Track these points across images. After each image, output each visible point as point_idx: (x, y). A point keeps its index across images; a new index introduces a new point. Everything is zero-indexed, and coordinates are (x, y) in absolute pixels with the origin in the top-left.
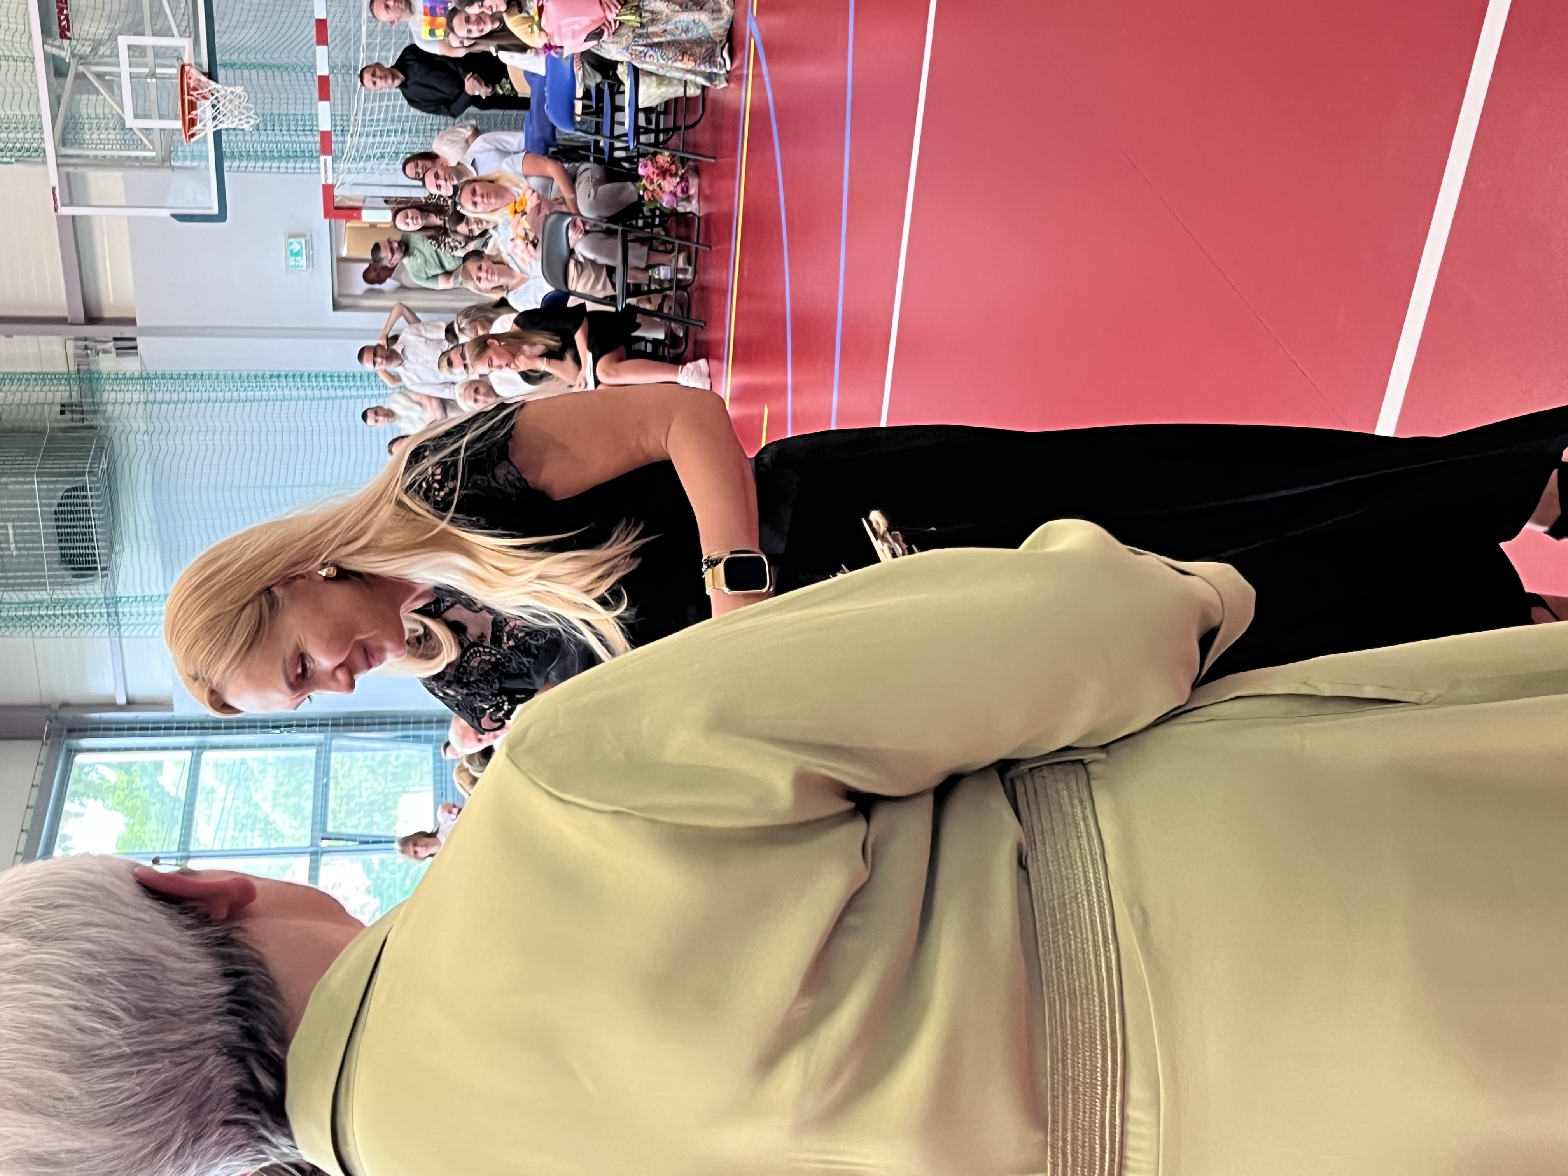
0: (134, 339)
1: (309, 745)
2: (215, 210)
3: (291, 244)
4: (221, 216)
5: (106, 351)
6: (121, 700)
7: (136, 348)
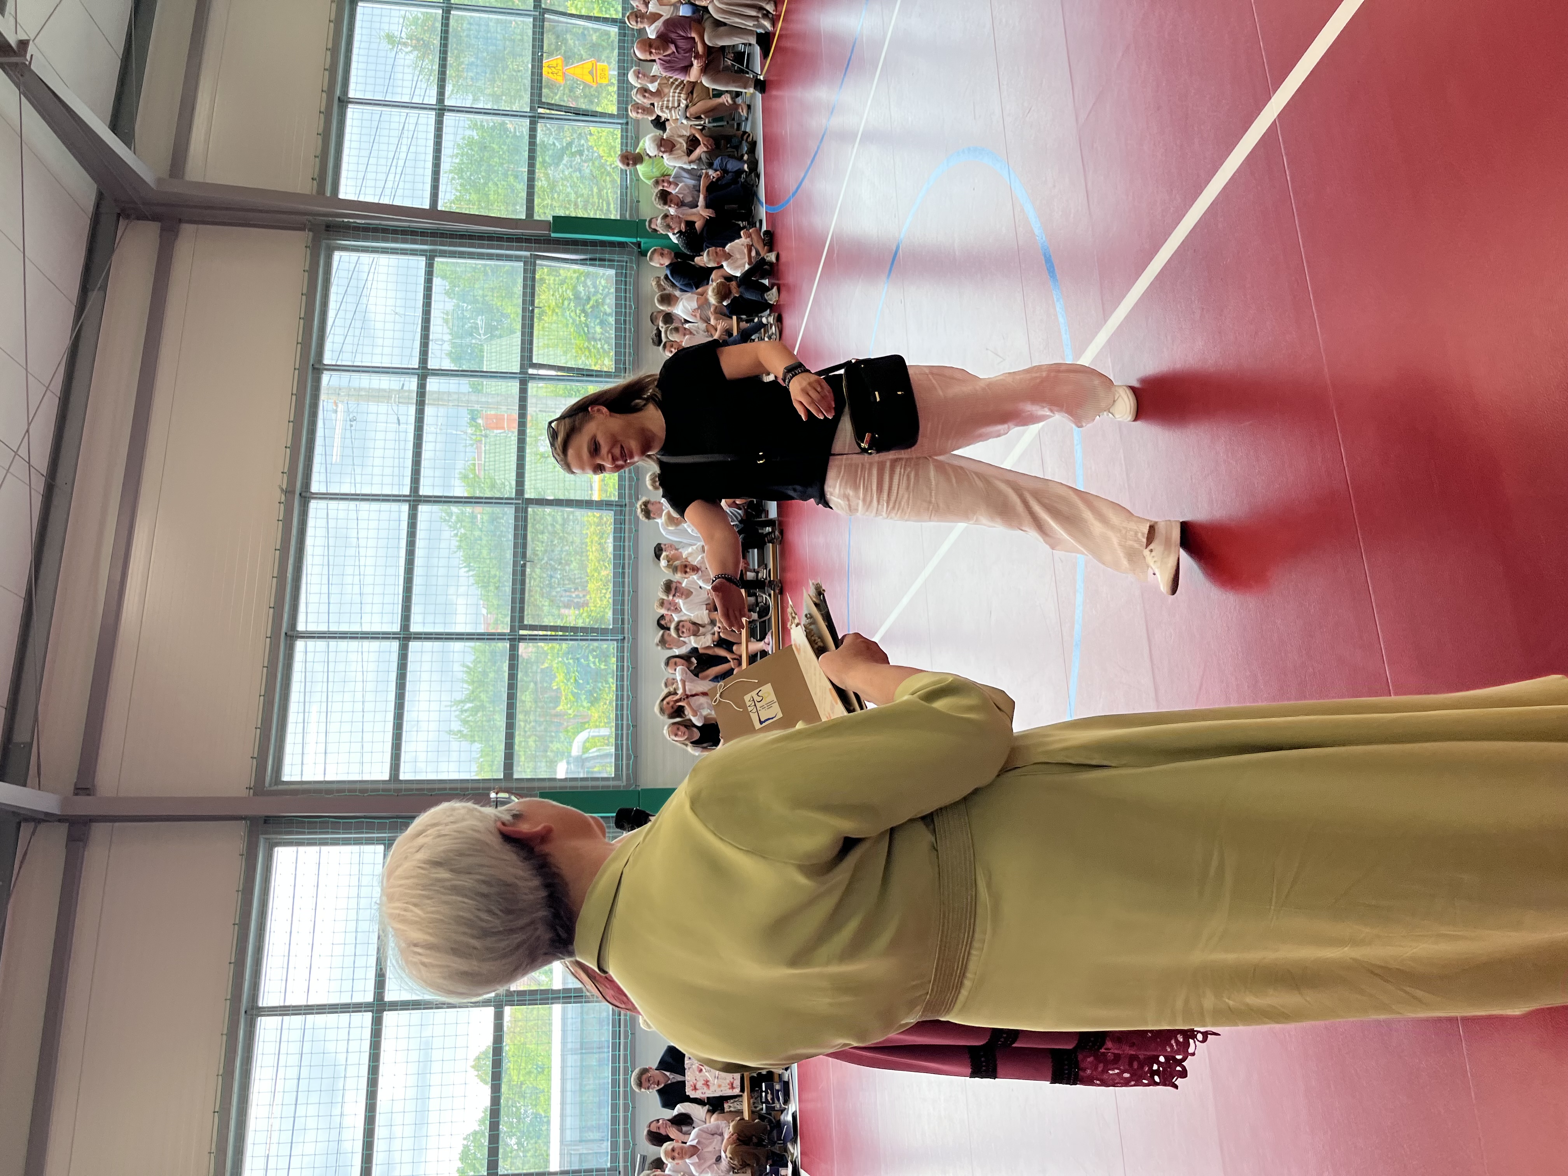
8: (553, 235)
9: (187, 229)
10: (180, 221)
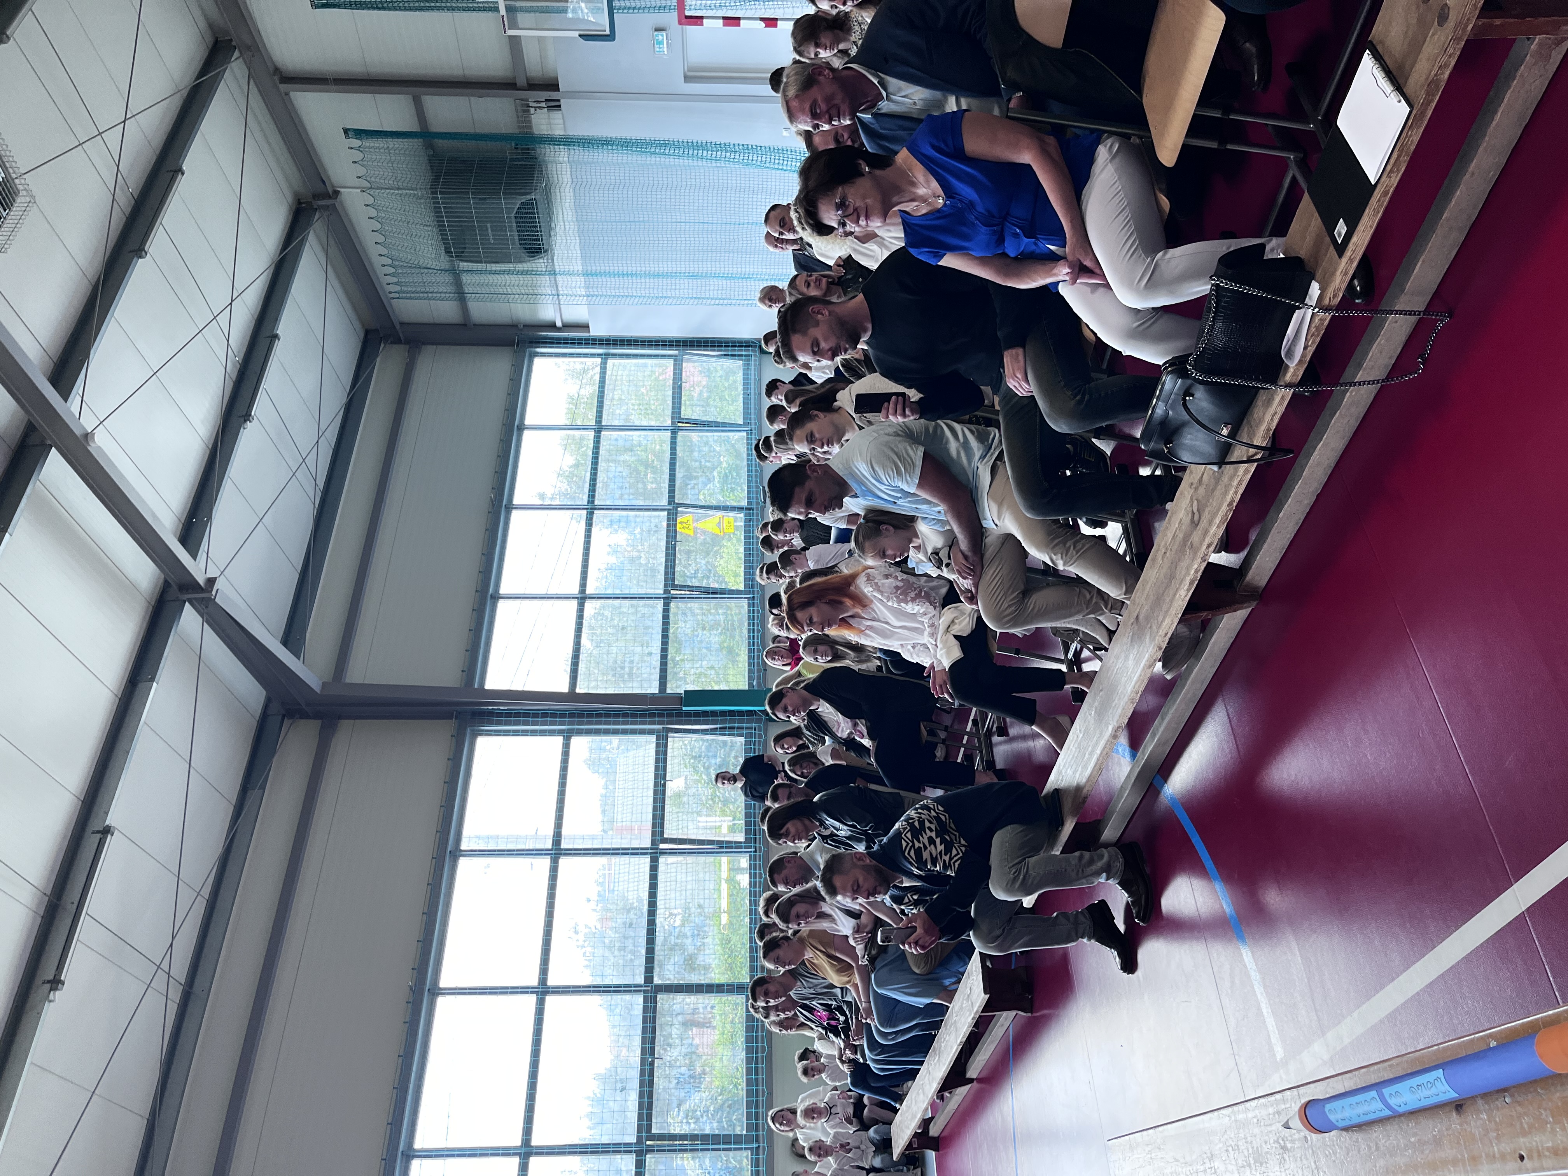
0: (559, 101)
1: (670, 356)
2: (608, 32)
3: (657, 36)
4: (611, 37)
5: (540, 108)
6: (559, 324)
7: (560, 106)
8: (684, 708)
9: (345, 725)
10: (340, 717)
